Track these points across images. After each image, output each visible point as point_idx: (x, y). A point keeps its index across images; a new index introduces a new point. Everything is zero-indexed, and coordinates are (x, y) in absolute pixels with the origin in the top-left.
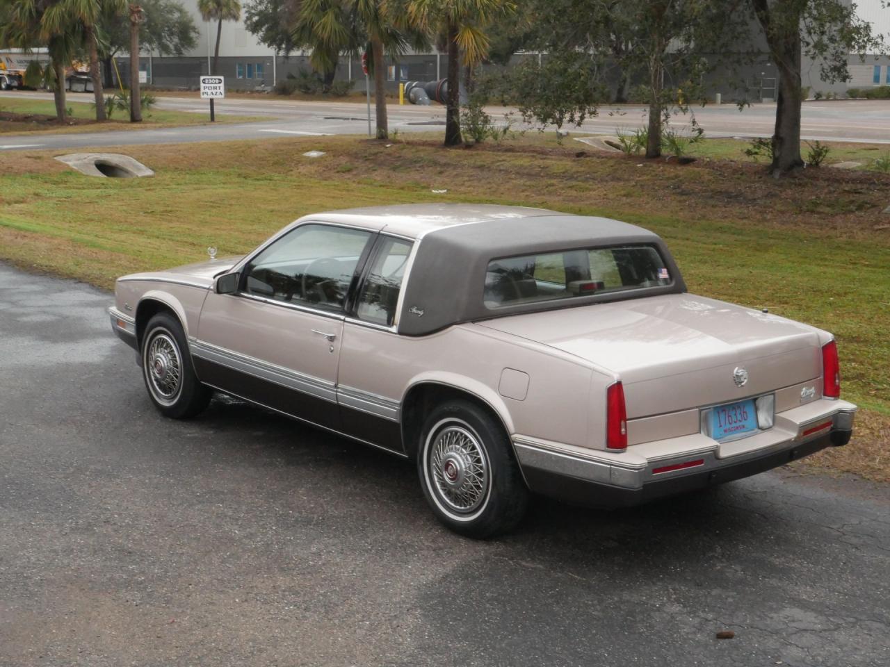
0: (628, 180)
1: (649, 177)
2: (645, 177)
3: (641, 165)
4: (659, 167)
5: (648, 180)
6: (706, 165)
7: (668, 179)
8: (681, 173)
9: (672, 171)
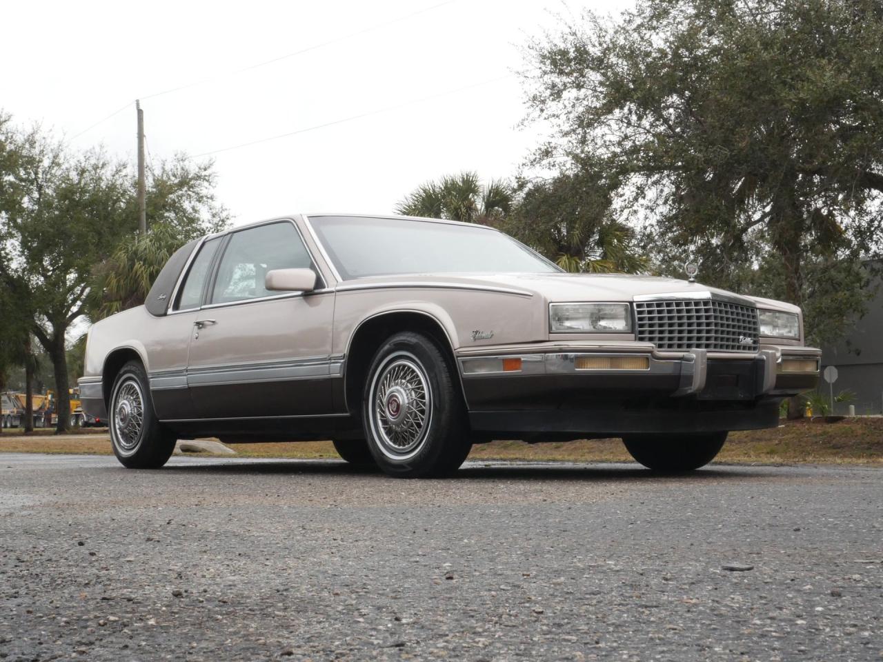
0: (770, 440)
1: (794, 435)
2: (790, 436)
3: (783, 426)
4: (805, 426)
5: (793, 438)
6: (857, 421)
7: (815, 436)
8: (830, 430)
9: (819, 429)
